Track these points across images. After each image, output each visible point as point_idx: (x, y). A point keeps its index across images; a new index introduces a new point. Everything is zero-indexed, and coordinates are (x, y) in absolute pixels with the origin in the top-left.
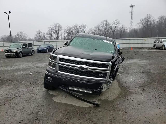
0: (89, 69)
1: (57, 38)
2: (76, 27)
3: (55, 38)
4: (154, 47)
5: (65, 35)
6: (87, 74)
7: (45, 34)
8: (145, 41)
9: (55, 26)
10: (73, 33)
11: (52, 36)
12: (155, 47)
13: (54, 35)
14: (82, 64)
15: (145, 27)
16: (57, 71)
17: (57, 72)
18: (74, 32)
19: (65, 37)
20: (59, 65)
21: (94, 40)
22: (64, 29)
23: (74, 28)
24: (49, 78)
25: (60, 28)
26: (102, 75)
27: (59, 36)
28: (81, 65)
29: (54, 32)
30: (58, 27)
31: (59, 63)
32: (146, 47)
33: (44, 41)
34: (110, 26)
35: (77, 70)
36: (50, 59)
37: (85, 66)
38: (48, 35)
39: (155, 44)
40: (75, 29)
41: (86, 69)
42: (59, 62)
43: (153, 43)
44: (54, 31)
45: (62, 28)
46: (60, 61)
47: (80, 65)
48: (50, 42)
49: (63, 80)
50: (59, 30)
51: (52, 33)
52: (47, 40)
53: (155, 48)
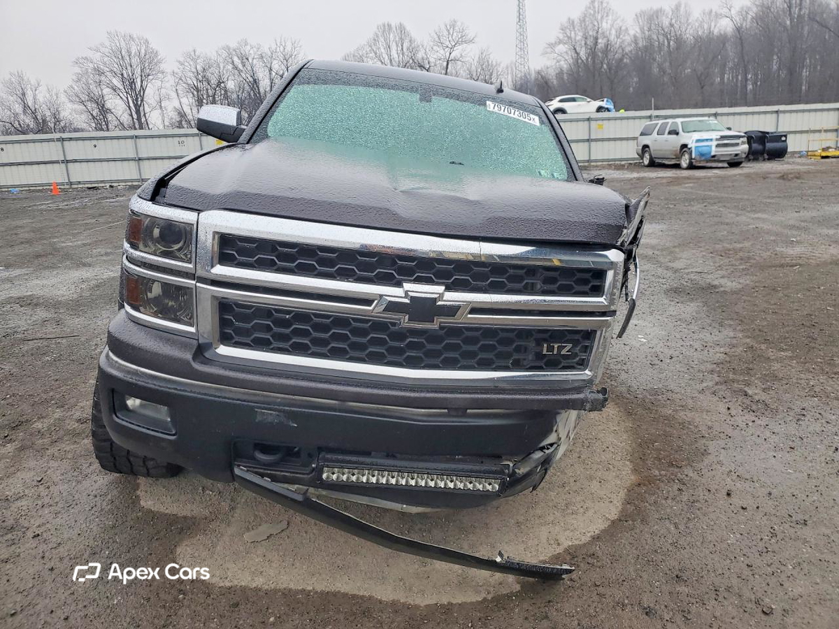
0: (474, 310)
1: (139, 119)
2: (244, 58)
3: (126, 119)
4: (642, 157)
5: (184, 100)
6: (454, 347)
7: (63, 98)
8: (601, 127)
9: (118, 54)
10: (226, 91)
11: (104, 110)
12: (647, 156)
13: (118, 106)
14: (419, 280)
15: (586, 65)
16: (208, 346)
17: (201, 351)
18: (231, 85)
19: (182, 115)
20: (214, 298)
21: (426, 98)
22: (176, 70)
23: (230, 67)
24: (133, 403)
25: (149, 64)
26: (560, 348)
27: (147, 109)
28: (407, 286)
29: (114, 89)
30: (135, 61)
31: (215, 283)
32: (603, 161)
33: (58, 135)
34: (420, 55)
35: (379, 326)
36: (134, 246)
37: (441, 289)
38: (82, 102)
39: (646, 140)
40: (240, 71)
41: (452, 310)
42: (220, 270)
43: (635, 139)
44: (116, 82)
45: (163, 66)
46: (225, 259)
47: (399, 284)
48: (94, 142)
49: (270, 416)
50: (145, 76)
51: (106, 91)
52: (76, 130)
53: (646, 162)
